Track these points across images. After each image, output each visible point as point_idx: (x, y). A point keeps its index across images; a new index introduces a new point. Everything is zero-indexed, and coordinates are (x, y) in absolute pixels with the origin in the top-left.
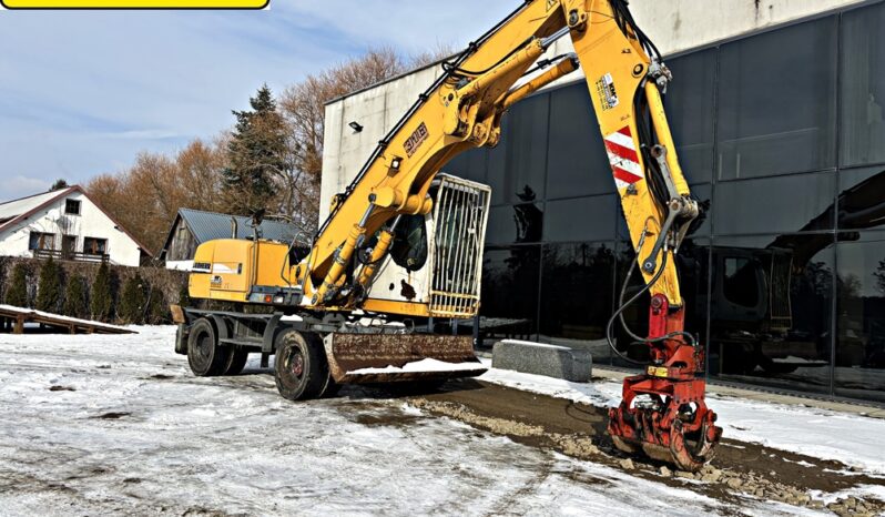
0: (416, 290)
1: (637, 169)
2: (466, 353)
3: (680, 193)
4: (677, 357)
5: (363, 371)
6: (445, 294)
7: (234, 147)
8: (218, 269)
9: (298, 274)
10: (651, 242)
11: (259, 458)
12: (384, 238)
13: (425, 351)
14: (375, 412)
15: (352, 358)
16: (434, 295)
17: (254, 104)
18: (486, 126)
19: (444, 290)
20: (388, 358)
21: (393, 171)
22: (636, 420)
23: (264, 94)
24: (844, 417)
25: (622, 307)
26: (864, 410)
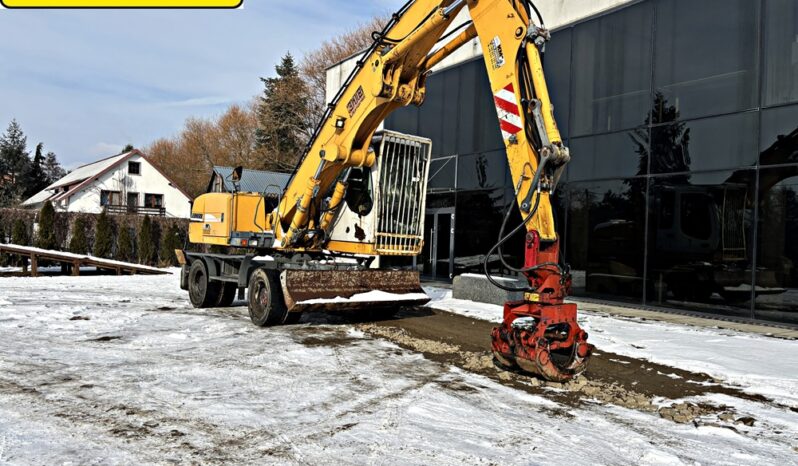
0: (366, 232)
1: (518, 121)
2: (412, 285)
3: (551, 141)
4: (546, 284)
5: (312, 302)
6: (390, 235)
7: (263, 110)
8: (208, 218)
9: (271, 222)
10: (527, 186)
11: (197, 370)
12: (340, 188)
13: (373, 284)
14: (322, 336)
15: (304, 291)
16: (379, 237)
17: (279, 71)
18: (411, 88)
19: (389, 232)
20: (337, 290)
21: (340, 130)
22: (509, 338)
23: (288, 62)
24: (746, 337)
25: (500, 241)
26: (770, 330)
